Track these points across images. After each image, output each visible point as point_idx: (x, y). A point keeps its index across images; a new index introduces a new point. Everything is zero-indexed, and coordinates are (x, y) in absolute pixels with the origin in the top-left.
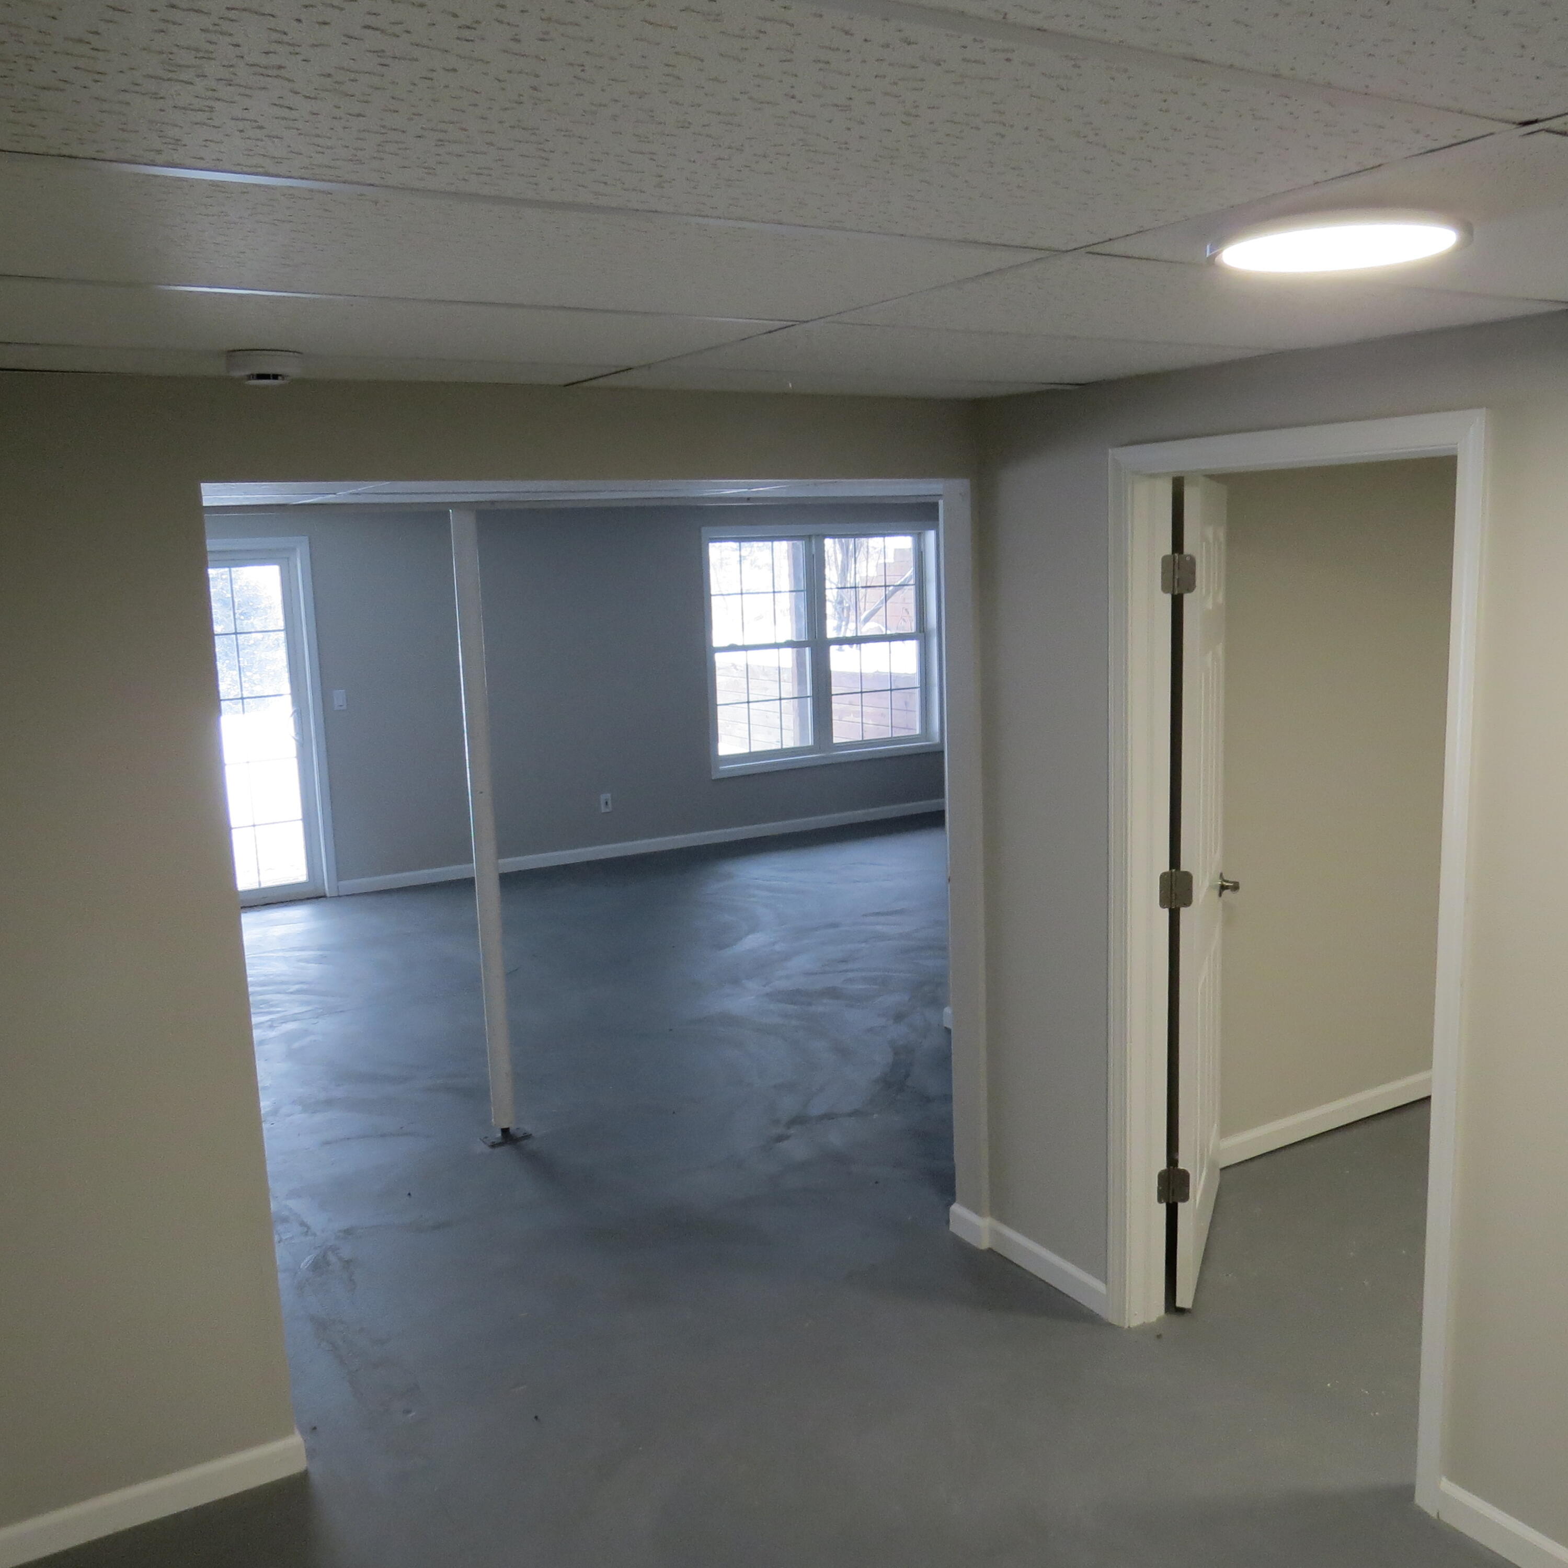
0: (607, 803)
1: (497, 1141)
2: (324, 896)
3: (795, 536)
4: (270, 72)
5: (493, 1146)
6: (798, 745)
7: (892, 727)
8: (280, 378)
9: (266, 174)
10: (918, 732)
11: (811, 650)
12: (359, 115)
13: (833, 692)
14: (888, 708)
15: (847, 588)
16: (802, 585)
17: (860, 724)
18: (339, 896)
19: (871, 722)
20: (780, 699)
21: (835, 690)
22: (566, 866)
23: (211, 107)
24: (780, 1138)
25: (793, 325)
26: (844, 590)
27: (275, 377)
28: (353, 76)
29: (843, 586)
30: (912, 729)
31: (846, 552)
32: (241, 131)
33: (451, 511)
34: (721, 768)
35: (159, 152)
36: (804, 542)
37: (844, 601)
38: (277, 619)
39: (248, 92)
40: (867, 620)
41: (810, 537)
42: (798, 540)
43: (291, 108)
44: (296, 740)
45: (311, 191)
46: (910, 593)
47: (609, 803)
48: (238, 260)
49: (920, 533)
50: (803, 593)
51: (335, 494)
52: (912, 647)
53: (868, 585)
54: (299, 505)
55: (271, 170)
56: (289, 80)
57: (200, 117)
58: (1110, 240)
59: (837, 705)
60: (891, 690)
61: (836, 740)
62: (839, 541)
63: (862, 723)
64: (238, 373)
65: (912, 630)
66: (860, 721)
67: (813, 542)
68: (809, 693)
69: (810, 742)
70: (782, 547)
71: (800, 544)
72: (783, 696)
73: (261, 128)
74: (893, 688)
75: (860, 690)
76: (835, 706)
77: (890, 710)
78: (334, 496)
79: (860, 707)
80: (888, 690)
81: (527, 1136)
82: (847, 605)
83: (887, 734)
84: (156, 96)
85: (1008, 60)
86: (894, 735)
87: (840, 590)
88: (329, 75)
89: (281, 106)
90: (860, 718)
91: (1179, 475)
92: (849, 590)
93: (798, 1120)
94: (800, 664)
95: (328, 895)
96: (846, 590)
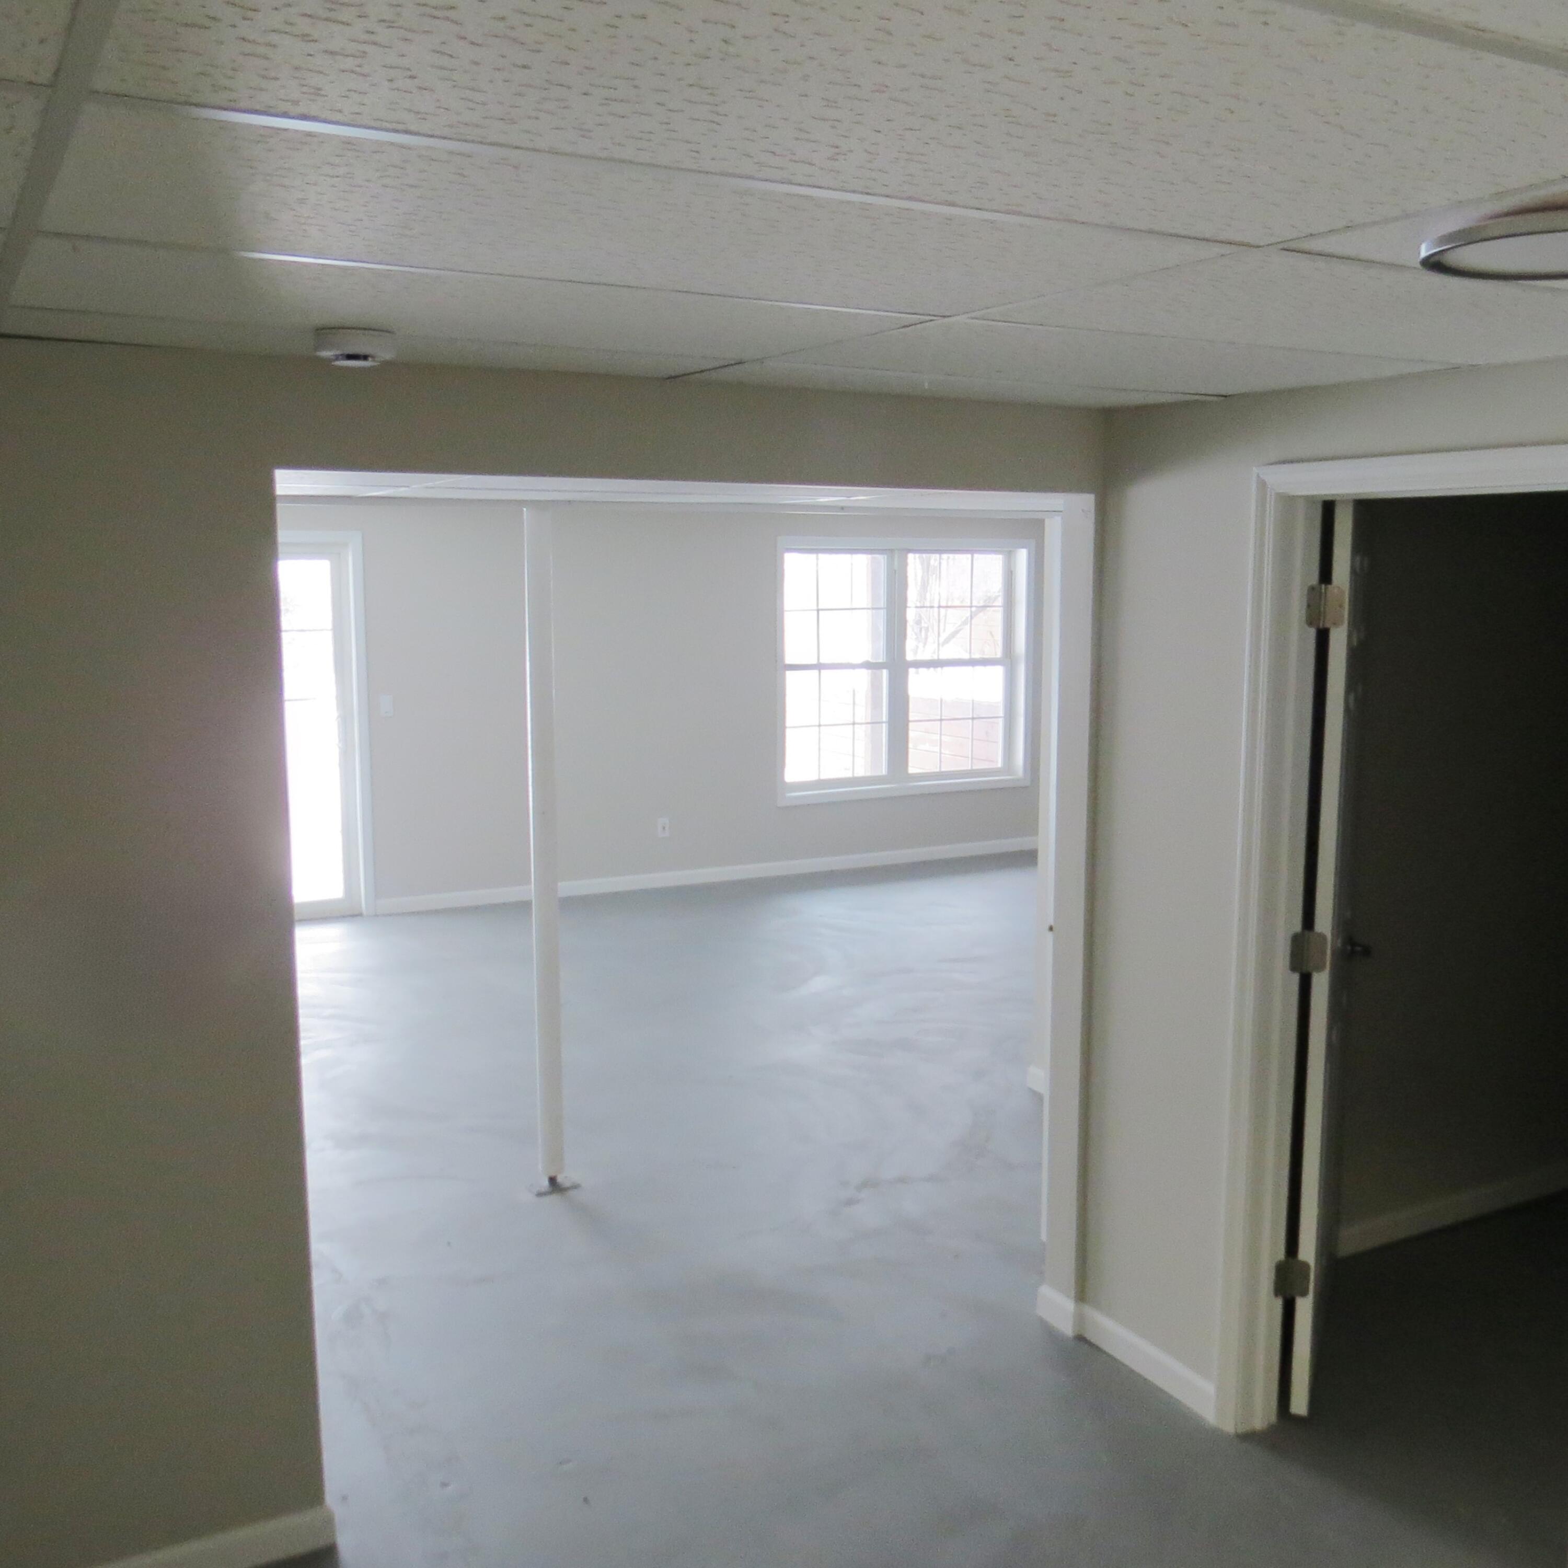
0: (664, 828)
1: (543, 1190)
2: (360, 915)
3: (874, 550)
4: (436, 13)
5: (540, 1194)
6: (869, 774)
7: (972, 758)
8: (370, 359)
9: (407, 132)
10: (999, 764)
11: (889, 671)
12: (525, 67)
13: (911, 718)
14: (968, 738)
15: (927, 607)
16: (882, 603)
17: (939, 755)
18: (376, 916)
19: (947, 752)
20: (854, 724)
21: (912, 716)
22: (616, 894)
23: (364, 52)
24: (850, 1202)
25: (931, 320)
26: (922, 609)
27: (365, 358)
28: (528, 20)
29: (922, 605)
30: (992, 761)
31: (927, 568)
32: (391, 80)
33: (525, 509)
34: (788, 795)
35: (296, 103)
36: (886, 557)
37: (923, 622)
38: (326, 618)
39: (409, 36)
40: (947, 641)
41: (892, 551)
42: (879, 554)
43: (451, 56)
44: (339, 748)
45: (451, 153)
46: (997, 616)
47: (667, 828)
48: (353, 228)
49: (1010, 551)
50: (882, 611)
51: (408, 487)
52: (997, 673)
53: (950, 604)
54: (368, 497)
55: (413, 128)
56: (456, 23)
57: (349, 63)
58: (1311, 235)
59: (914, 733)
60: (973, 719)
61: (912, 770)
62: (919, 557)
63: (941, 753)
64: (326, 354)
65: (996, 655)
66: (938, 751)
67: (896, 556)
68: (885, 718)
69: (884, 771)
70: (861, 561)
71: (882, 559)
72: (857, 721)
73: (412, 77)
74: (975, 716)
75: (939, 718)
76: (912, 734)
77: (970, 741)
78: (407, 489)
79: (939, 735)
80: (969, 719)
81: (575, 1187)
82: (926, 625)
83: (966, 766)
84: (306, 38)
85: (1266, 24)
86: (974, 768)
87: (918, 610)
88: (503, 19)
89: (443, 53)
90: (939, 747)
91: (1330, 498)
92: (929, 609)
93: (868, 1184)
94: (875, 685)
95: (365, 913)
96: (925, 609)
